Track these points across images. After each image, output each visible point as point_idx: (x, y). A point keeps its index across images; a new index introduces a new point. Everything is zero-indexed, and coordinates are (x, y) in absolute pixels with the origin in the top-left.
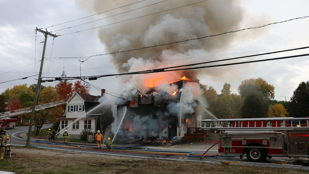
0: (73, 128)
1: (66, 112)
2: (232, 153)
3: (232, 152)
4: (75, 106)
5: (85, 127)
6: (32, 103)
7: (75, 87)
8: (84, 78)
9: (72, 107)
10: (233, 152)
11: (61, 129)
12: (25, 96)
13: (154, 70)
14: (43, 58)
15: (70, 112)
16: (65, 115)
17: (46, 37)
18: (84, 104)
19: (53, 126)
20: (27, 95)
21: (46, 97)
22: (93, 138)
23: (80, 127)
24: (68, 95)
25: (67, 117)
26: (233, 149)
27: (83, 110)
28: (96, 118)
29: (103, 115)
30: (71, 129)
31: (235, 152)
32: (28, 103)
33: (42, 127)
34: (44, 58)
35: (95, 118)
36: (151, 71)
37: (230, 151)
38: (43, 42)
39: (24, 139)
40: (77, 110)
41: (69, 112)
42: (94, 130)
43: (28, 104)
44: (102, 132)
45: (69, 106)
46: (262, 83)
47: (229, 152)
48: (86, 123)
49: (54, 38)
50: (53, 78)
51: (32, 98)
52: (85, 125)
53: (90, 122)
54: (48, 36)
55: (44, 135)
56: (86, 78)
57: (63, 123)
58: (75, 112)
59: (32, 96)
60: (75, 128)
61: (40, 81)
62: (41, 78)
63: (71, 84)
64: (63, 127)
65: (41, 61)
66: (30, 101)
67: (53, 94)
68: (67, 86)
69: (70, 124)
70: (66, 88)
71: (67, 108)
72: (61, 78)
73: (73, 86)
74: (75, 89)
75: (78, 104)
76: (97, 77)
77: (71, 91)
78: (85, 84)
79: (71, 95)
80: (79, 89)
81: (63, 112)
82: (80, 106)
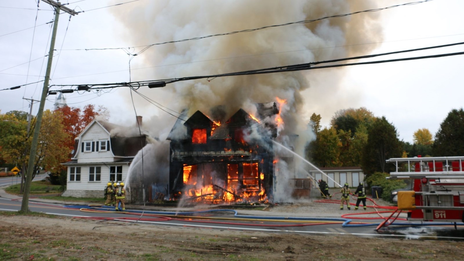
0: (90, 180)
1: (78, 153)
2: (440, 218)
3: (440, 216)
4: (93, 143)
5: (112, 178)
6: (17, 138)
7: (84, 115)
8: (138, 85)
9: (88, 144)
10: (442, 217)
11: (69, 182)
12: (4, 126)
13: (289, 66)
14: (52, 50)
15: (85, 153)
16: (76, 157)
17: (57, 13)
18: (109, 140)
19: (47, 178)
20: (8, 124)
23: (102, 178)
24: (73, 127)
25: (79, 161)
26: (442, 212)
27: (108, 150)
30: (87, 181)
31: (445, 217)
32: (10, 138)
33: (34, 178)
34: (54, 51)
35: (128, 163)
36: (281, 69)
37: (436, 215)
38: (51, 22)
39: (4, 198)
40: (97, 150)
41: (83, 153)
43: (11, 140)
45: (83, 144)
46: (366, 115)
47: (433, 217)
48: (114, 172)
49: (70, 17)
50: (72, 86)
51: (17, 130)
52: (111, 175)
53: (120, 170)
54: (61, 11)
55: (35, 192)
56: (143, 84)
57: (72, 171)
58: (93, 152)
59: (16, 126)
60: (93, 180)
61: (46, 92)
62: (48, 87)
63: (78, 110)
64: (72, 178)
65: (48, 56)
66: (14, 135)
67: (54, 124)
68: (71, 113)
69: (85, 173)
70: (70, 116)
71: (80, 146)
72: (89, 86)
73: (82, 114)
74: (85, 118)
75: (99, 140)
76: (166, 82)
77: (78, 121)
78: (100, 110)
79: (78, 127)
80: (91, 118)
81: (73, 152)
82: (103, 143)
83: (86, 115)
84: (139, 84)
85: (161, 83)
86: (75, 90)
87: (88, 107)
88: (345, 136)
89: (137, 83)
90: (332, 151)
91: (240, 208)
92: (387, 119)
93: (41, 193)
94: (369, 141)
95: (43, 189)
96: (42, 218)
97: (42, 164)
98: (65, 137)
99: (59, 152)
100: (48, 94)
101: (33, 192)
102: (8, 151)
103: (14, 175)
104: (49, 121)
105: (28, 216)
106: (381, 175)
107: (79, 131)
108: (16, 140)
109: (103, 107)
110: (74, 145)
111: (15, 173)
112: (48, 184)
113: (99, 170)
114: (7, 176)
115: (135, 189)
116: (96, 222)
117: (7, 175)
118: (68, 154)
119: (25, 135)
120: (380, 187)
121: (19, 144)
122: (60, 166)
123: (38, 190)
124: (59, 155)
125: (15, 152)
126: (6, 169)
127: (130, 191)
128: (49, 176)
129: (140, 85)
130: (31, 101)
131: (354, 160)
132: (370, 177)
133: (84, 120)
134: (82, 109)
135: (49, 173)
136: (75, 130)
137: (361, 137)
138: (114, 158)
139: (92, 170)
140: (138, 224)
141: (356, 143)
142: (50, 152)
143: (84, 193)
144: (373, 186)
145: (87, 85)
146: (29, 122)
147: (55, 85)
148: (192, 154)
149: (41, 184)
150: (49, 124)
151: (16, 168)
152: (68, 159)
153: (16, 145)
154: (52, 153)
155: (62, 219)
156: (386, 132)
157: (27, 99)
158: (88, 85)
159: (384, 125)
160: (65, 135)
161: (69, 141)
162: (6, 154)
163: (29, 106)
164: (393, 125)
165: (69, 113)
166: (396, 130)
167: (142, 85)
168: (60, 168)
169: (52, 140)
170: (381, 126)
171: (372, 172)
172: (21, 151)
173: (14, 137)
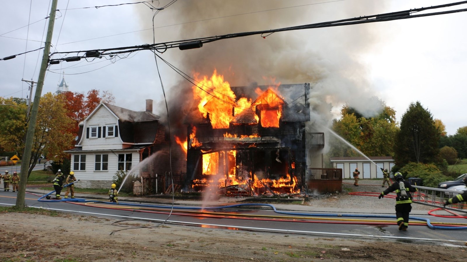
0: (96, 169)
1: (83, 139)
4: (100, 128)
5: (121, 167)
6: (15, 123)
7: (87, 101)
9: (94, 130)
13: (378, 15)
14: (54, 10)
15: (90, 139)
16: (80, 144)
18: (118, 125)
19: (49, 167)
21: (42, 113)
22: (141, 186)
23: (109, 167)
24: (76, 113)
25: (84, 148)
27: (116, 136)
28: (141, 150)
29: (154, 144)
30: (93, 171)
32: (8, 123)
33: (34, 168)
34: (57, 12)
35: (139, 150)
36: (367, 19)
40: (104, 136)
41: (88, 139)
42: (138, 173)
43: (8, 125)
44: (157, 175)
45: (88, 129)
48: (123, 160)
50: (79, 52)
51: (16, 114)
52: (119, 163)
53: (129, 158)
55: (36, 181)
56: (172, 45)
57: (76, 159)
58: (99, 139)
60: (100, 169)
61: (47, 62)
62: (50, 55)
63: (81, 96)
64: (76, 168)
65: (49, 19)
66: (12, 120)
67: (56, 108)
68: (74, 98)
69: (91, 162)
70: (73, 102)
71: (84, 131)
72: (101, 52)
73: (85, 99)
74: (89, 104)
75: (106, 124)
76: (202, 41)
77: (82, 107)
78: (104, 96)
79: (81, 113)
80: (95, 104)
81: (76, 139)
82: (111, 129)
83: (90, 101)
84: (166, 46)
85: (197, 42)
86: (83, 57)
87: (92, 92)
88: (367, 124)
89: (164, 45)
90: (353, 140)
91: (275, 202)
92: (421, 105)
93: (42, 183)
94: (401, 128)
95: (45, 179)
96: (41, 216)
97: (43, 152)
98: (68, 122)
99: (61, 139)
100: (49, 63)
101: (34, 182)
102: (5, 138)
103: (14, 165)
104: (50, 105)
105: (24, 214)
106: (417, 166)
107: (83, 118)
108: (14, 125)
109: (108, 92)
110: (78, 131)
111: (15, 162)
112: (50, 174)
113: (106, 159)
114: (7, 166)
115: (147, 179)
116: (111, 222)
117: (7, 164)
118: (72, 141)
119: (24, 120)
120: (418, 178)
121: (18, 129)
122: (63, 154)
123: (39, 180)
124: (62, 142)
125: (13, 138)
126: (6, 157)
127: (142, 181)
128: (51, 165)
129: (168, 47)
130: (30, 83)
131: (378, 150)
132: (404, 167)
133: (88, 106)
134: (86, 95)
135: (51, 163)
136: (78, 116)
137: (385, 125)
138: (123, 144)
139: (98, 159)
140: (167, 225)
141: (380, 132)
142: (51, 138)
143: (90, 184)
144: (410, 177)
145: (97, 51)
146: (29, 106)
147: (57, 53)
148: (212, 140)
149: (43, 173)
150: (51, 108)
151: (15, 157)
152: (72, 147)
153: (14, 130)
154: (54, 140)
155: (67, 218)
156: (422, 119)
157: (26, 81)
158: (99, 50)
159: (420, 111)
160: (68, 120)
161: (72, 127)
162: (4, 140)
163: (28, 89)
164: (428, 111)
165: (72, 98)
166: (432, 117)
167: (170, 46)
168: (62, 156)
169: (54, 125)
170: (416, 112)
171: (406, 162)
172: (20, 137)
173: (12, 122)
